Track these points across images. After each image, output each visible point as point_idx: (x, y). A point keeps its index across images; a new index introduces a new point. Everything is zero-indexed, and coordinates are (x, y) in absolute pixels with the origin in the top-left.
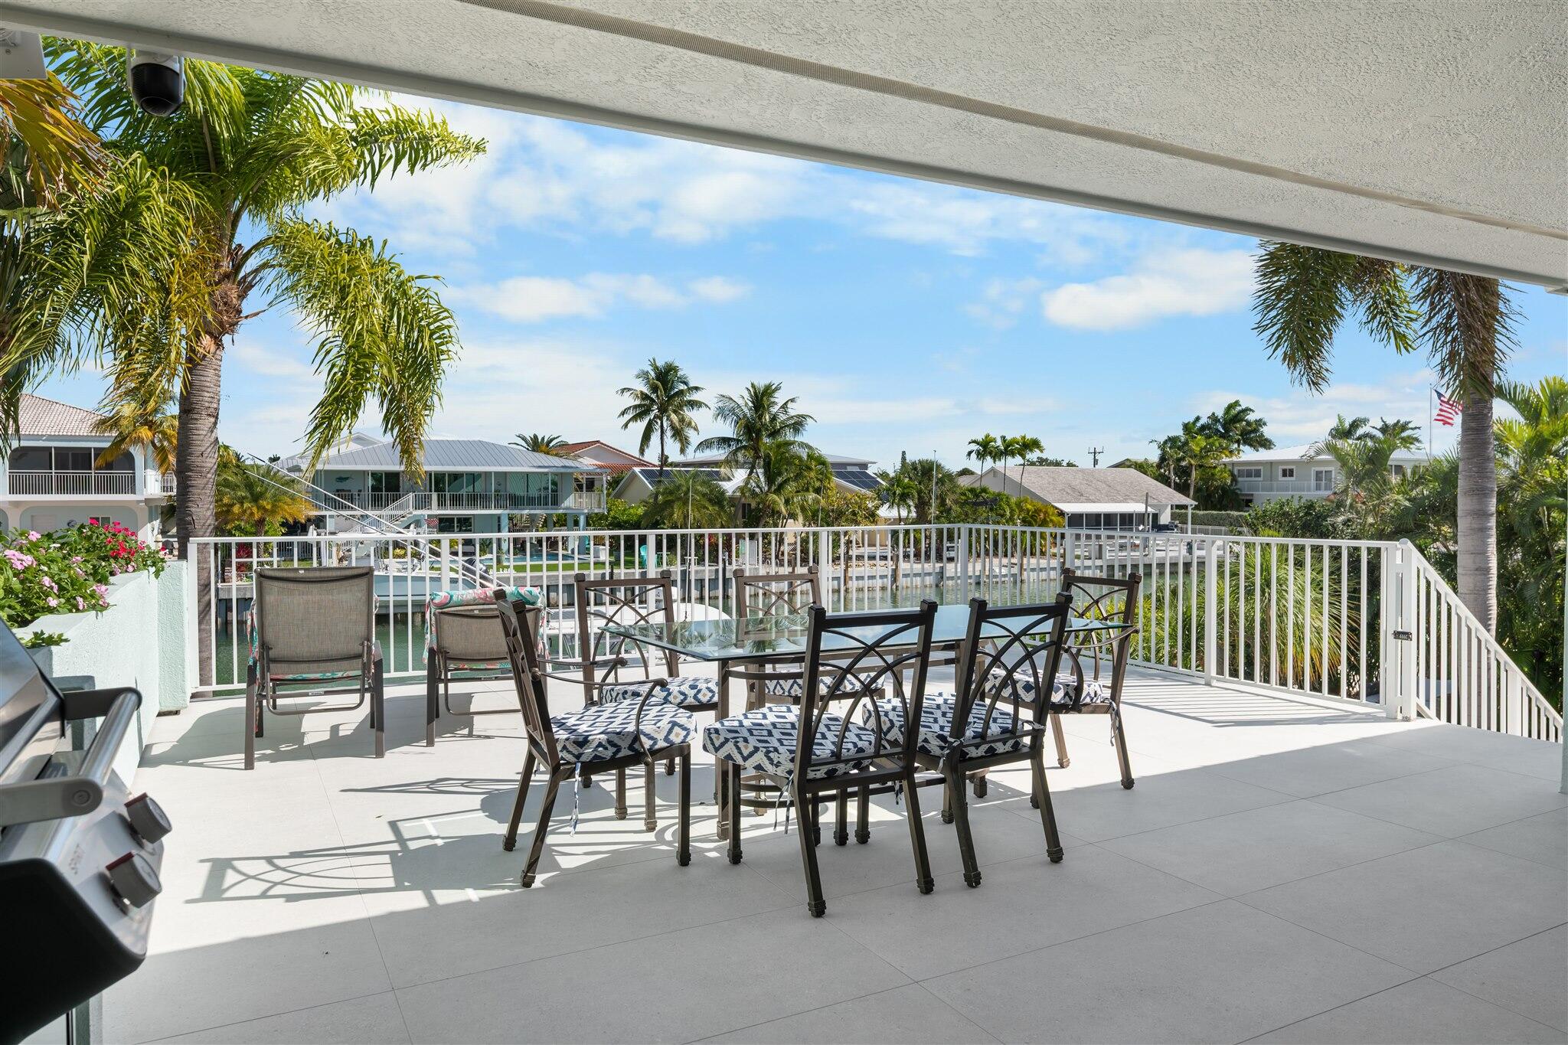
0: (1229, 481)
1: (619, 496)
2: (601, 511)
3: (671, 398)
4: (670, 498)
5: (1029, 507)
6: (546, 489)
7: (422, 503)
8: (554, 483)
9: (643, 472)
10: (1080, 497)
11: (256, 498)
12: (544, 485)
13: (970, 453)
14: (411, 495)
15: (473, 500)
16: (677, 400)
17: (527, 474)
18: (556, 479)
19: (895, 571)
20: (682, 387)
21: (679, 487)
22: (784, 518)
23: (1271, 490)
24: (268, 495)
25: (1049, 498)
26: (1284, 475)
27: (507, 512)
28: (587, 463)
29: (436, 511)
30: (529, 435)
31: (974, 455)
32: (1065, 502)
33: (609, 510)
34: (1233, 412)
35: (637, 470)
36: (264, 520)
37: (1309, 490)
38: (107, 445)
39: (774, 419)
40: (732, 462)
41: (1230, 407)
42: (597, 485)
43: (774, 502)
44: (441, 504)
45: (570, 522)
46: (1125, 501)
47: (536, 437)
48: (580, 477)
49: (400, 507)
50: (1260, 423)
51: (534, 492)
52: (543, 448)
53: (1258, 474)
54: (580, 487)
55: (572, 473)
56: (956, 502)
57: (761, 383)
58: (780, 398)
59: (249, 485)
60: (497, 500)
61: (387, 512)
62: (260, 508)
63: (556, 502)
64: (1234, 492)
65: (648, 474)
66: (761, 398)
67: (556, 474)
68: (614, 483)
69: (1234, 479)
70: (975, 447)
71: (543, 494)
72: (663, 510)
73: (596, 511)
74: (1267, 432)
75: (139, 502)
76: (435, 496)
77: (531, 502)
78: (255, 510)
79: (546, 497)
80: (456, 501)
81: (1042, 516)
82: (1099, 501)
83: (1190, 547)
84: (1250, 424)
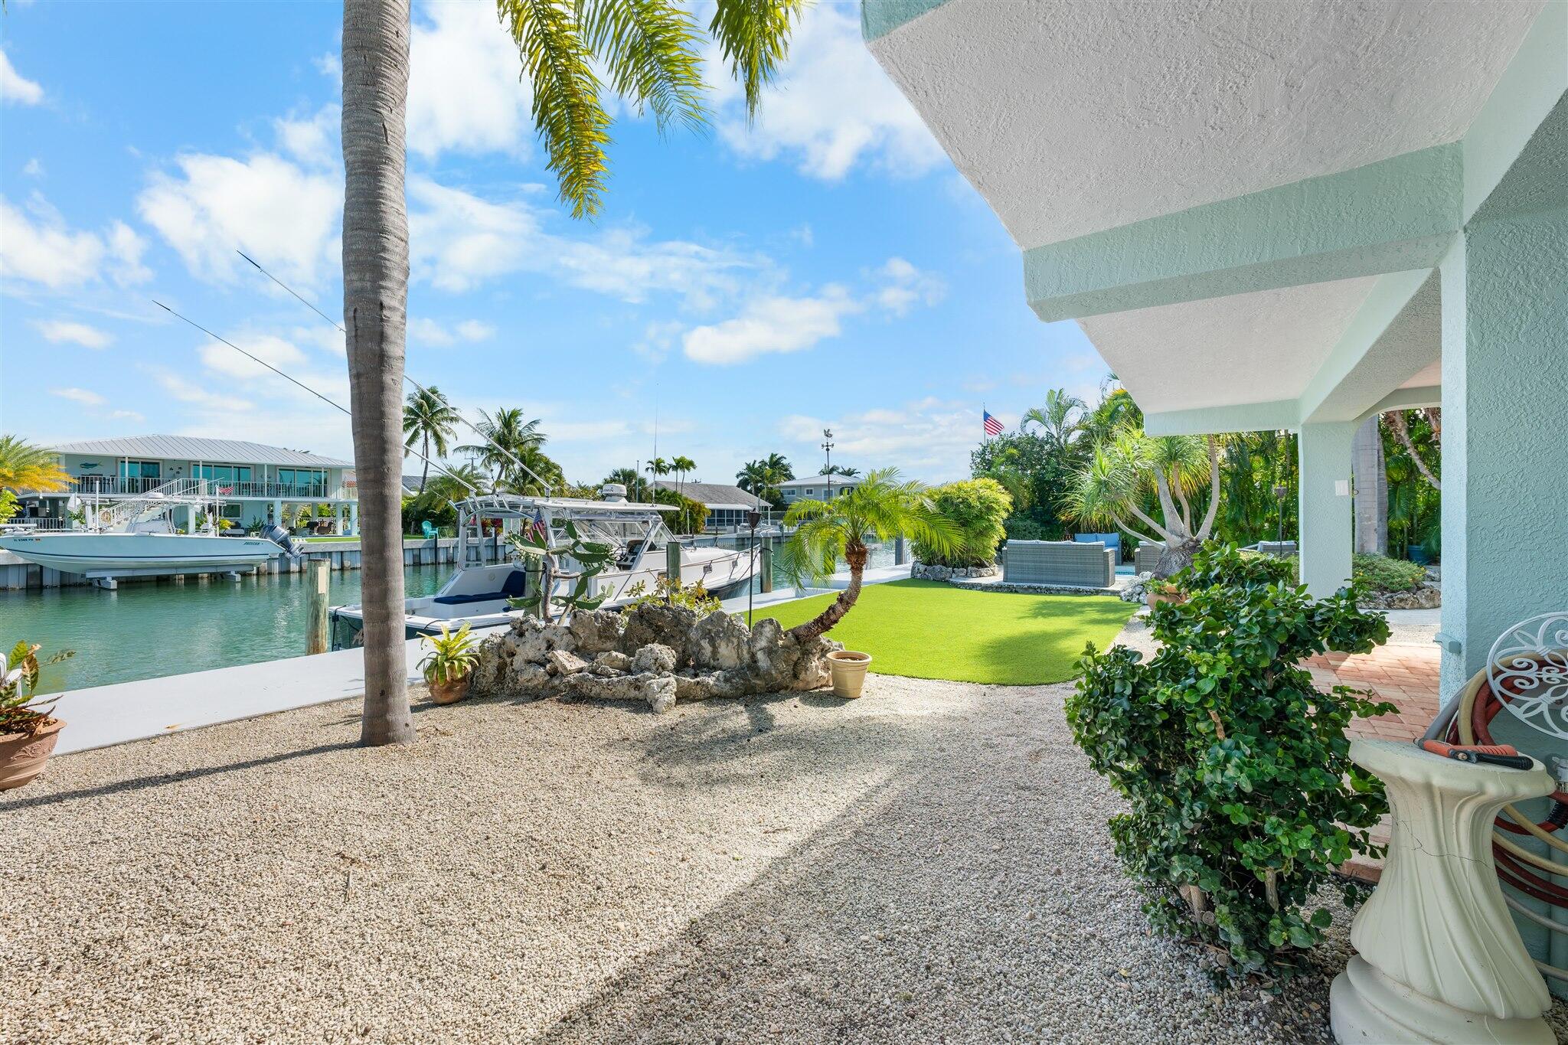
0: (780, 495)
3: (433, 414)
5: (690, 503)
6: (317, 481)
8: (325, 477)
10: (710, 501)
12: (315, 478)
13: (647, 469)
14: (176, 481)
16: (440, 416)
17: (299, 468)
18: (328, 474)
20: (443, 406)
26: (808, 493)
27: (280, 499)
31: (650, 470)
32: (704, 502)
39: (520, 434)
41: (773, 456)
44: (209, 490)
45: (340, 511)
50: (789, 465)
51: (304, 484)
57: (508, 410)
58: (524, 420)
60: (269, 489)
63: (325, 494)
64: (781, 503)
66: (509, 421)
69: (783, 493)
70: (650, 465)
71: (313, 486)
76: (203, 483)
79: (317, 489)
81: (696, 510)
83: (781, 528)
84: (783, 466)
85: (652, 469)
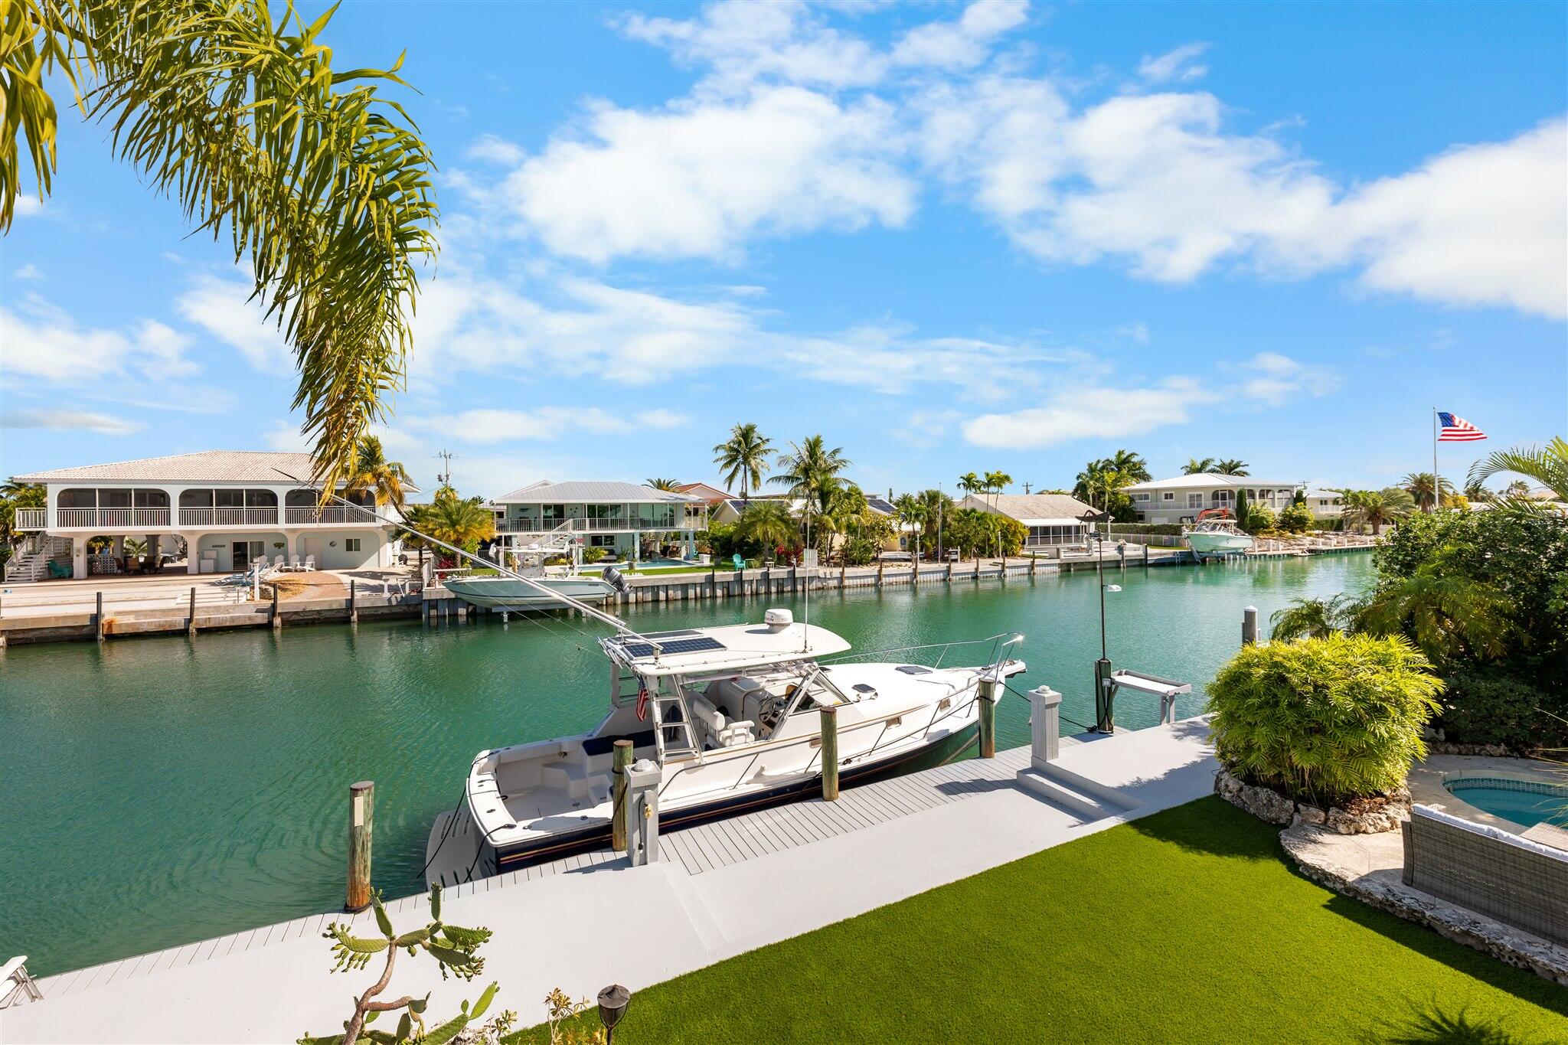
0: (1128, 503)
1: (715, 519)
2: (703, 529)
3: (751, 449)
4: (753, 520)
5: (1004, 522)
6: (666, 515)
7: (579, 526)
8: (672, 511)
9: (732, 502)
10: (1034, 515)
11: (453, 524)
12: (664, 512)
13: (959, 485)
14: (571, 520)
15: (615, 524)
16: (755, 450)
17: (653, 505)
18: (674, 508)
19: (915, 570)
20: (759, 441)
21: (759, 512)
22: (834, 532)
23: (1157, 508)
24: (463, 522)
25: (1014, 516)
26: (1166, 498)
27: (638, 531)
28: (693, 497)
29: (588, 531)
30: (655, 479)
32: (1024, 518)
33: (710, 529)
34: (1124, 456)
35: (728, 501)
36: (461, 540)
37: (1185, 508)
38: (343, 488)
39: (824, 462)
40: (793, 496)
41: (1120, 453)
42: (700, 512)
43: (827, 521)
44: (592, 525)
45: (683, 537)
46: (1065, 517)
47: (659, 480)
48: (689, 507)
49: (563, 529)
50: (1142, 463)
51: (657, 517)
52: (664, 487)
53: (1146, 497)
54: (689, 513)
55: (683, 504)
56: (955, 520)
57: (812, 436)
58: (828, 448)
59: (449, 515)
60: (632, 524)
61: (554, 532)
62: (456, 531)
63: (672, 524)
64: (1131, 510)
65: (735, 504)
66: (814, 448)
67: (673, 505)
68: (712, 511)
69: (1132, 500)
70: (962, 481)
71: (664, 518)
72: (748, 528)
73: (700, 529)
74: (1148, 469)
75: (378, 528)
76: (587, 520)
77: (655, 524)
78: (452, 533)
79: (666, 521)
80: (604, 524)
81: (1013, 529)
82: (1047, 518)
83: (1120, 549)
84: (1134, 464)
85: (964, 484)
